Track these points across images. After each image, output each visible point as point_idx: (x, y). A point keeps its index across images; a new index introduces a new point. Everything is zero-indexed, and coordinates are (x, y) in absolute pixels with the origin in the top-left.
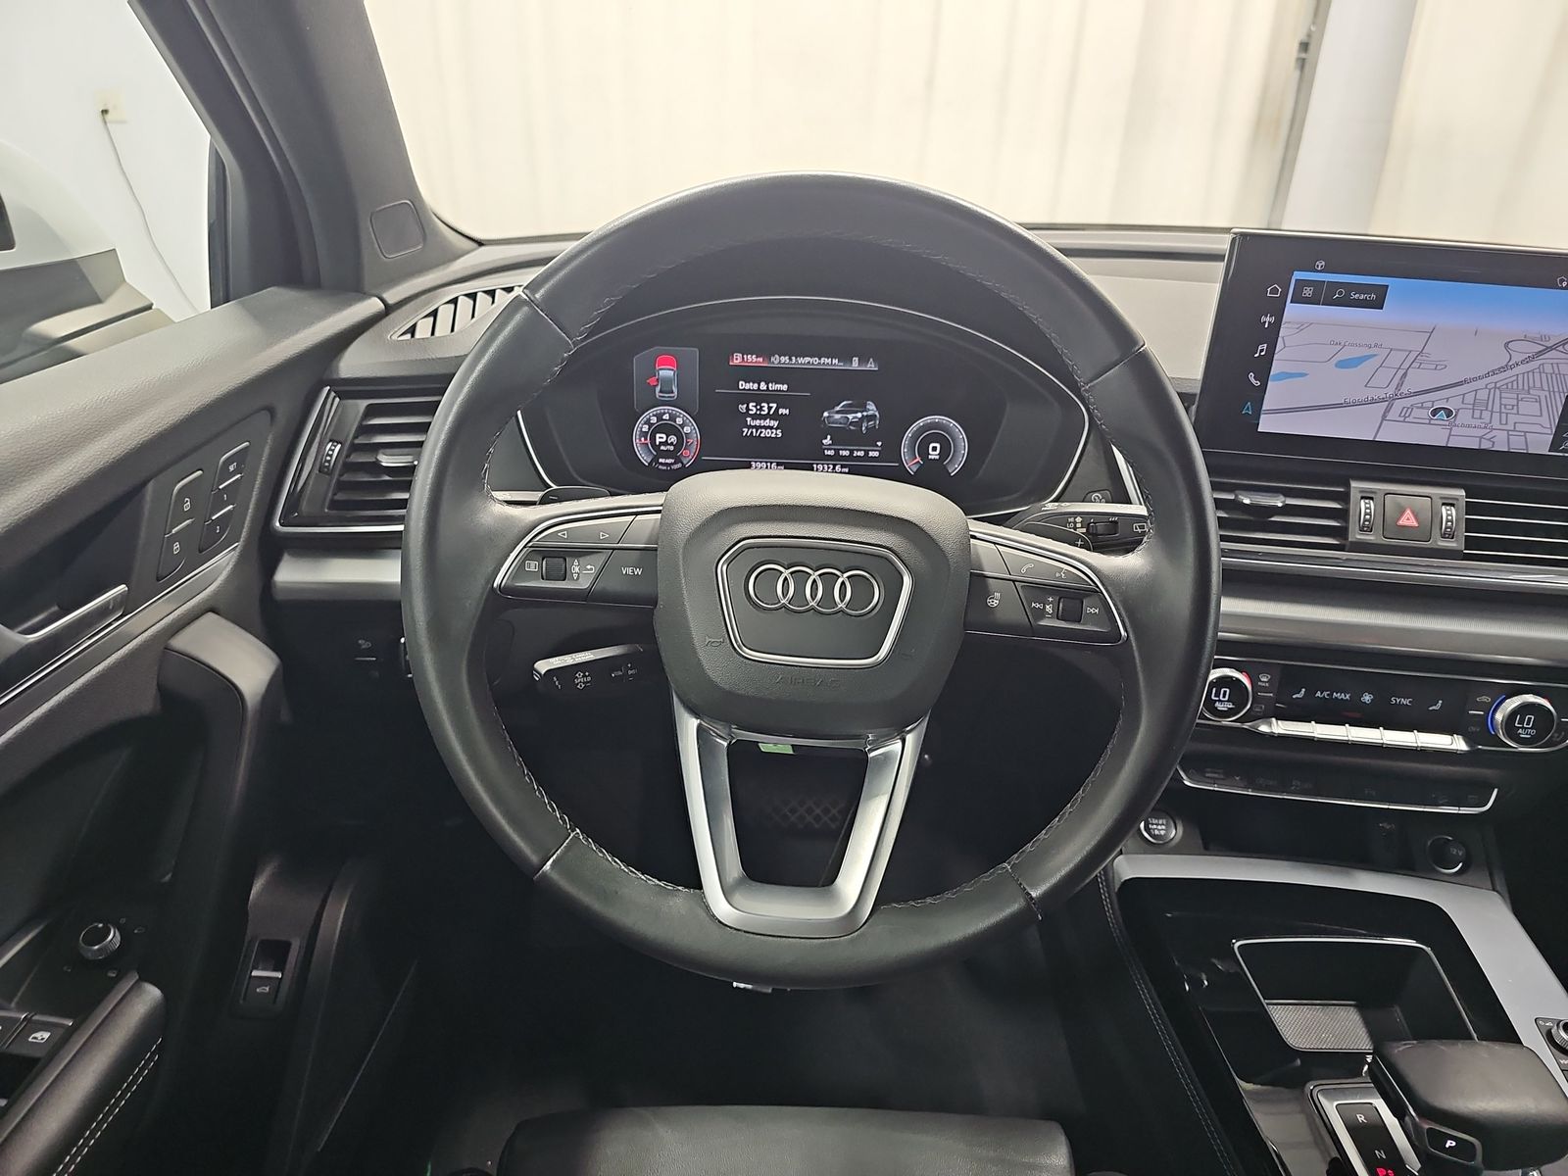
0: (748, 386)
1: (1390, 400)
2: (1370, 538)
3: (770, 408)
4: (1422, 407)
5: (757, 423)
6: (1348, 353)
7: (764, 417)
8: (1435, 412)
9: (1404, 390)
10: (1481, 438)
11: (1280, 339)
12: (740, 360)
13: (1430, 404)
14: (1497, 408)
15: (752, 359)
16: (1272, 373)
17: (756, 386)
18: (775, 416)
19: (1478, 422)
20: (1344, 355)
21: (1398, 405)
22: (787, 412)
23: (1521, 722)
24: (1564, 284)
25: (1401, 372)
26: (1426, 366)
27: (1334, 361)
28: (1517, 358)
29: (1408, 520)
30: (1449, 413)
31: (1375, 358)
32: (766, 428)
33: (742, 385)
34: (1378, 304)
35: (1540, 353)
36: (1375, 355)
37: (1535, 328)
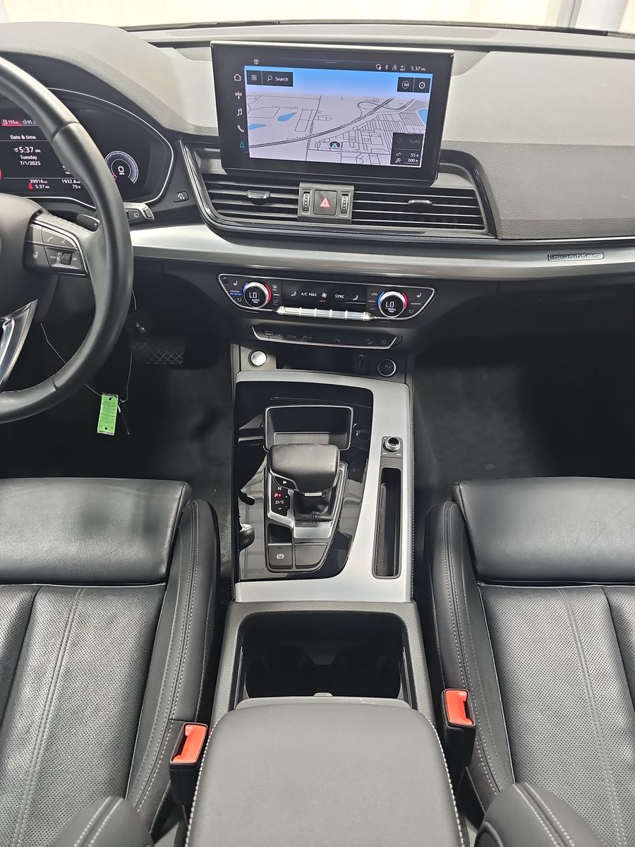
0: (16, 138)
1: (309, 138)
2: (308, 214)
3: (30, 149)
4: (324, 142)
5: (26, 158)
6: (283, 112)
7: (29, 154)
8: (331, 145)
9: (314, 132)
10: (356, 158)
11: (247, 106)
12: (7, 123)
13: (328, 140)
14: (361, 142)
15: (13, 122)
16: (248, 125)
17: (19, 137)
18: (34, 154)
19: (353, 149)
20: (280, 114)
21: (313, 140)
22: (39, 151)
23: (389, 305)
24: (380, 68)
25: (310, 122)
26: (322, 118)
27: (277, 117)
28: (365, 113)
29: (325, 204)
30: (338, 145)
31: (296, 115)
32: (32, 160)
33: (13, 137)
34: (290, 84)
35: (376, 109)
36: (295, 113)
37: (372, 95)
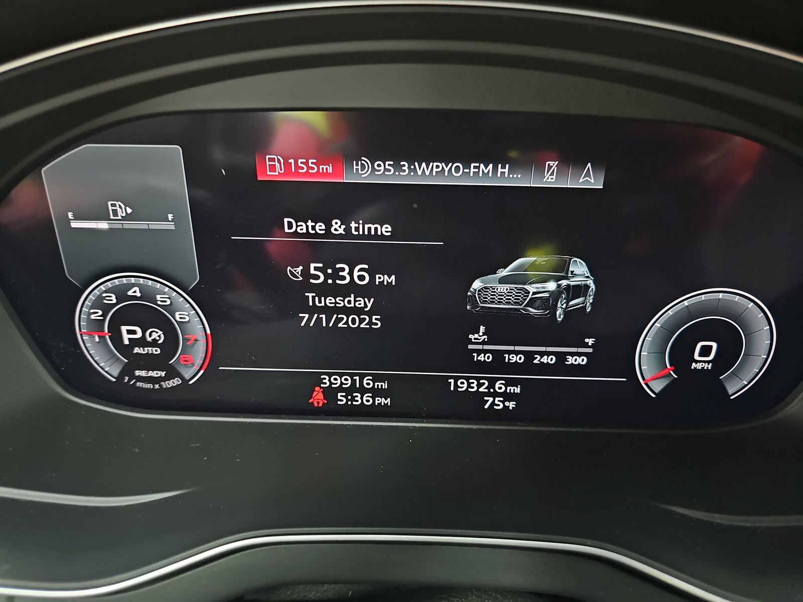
0: (304, 227)
3: (355, 274)
5: (329, 301)
7: (344, 291)
12: (279, 169)
17: (320, 227)
18: (366, 289)
22: (392, 278)
32: (347, 311)
33: (290, 225)
